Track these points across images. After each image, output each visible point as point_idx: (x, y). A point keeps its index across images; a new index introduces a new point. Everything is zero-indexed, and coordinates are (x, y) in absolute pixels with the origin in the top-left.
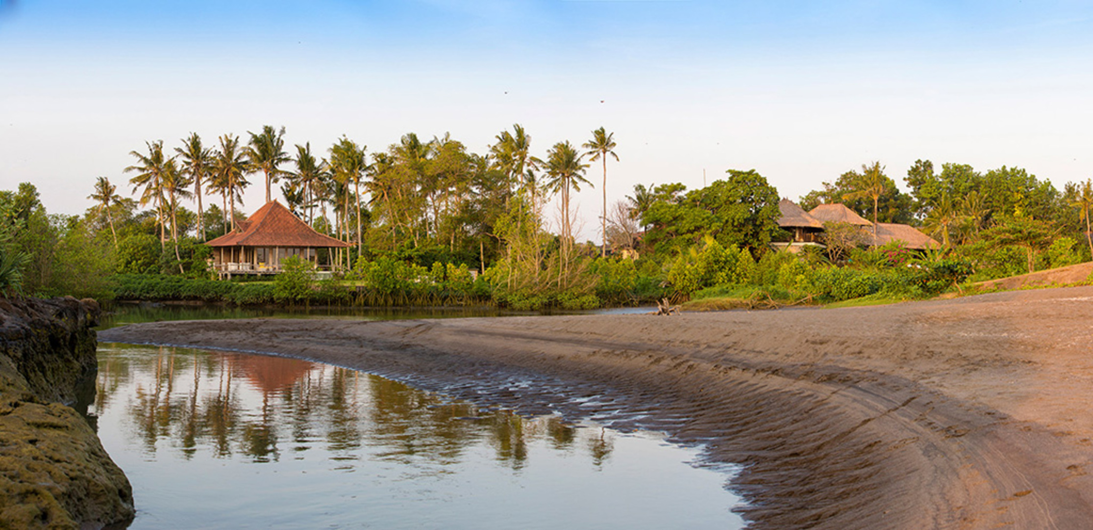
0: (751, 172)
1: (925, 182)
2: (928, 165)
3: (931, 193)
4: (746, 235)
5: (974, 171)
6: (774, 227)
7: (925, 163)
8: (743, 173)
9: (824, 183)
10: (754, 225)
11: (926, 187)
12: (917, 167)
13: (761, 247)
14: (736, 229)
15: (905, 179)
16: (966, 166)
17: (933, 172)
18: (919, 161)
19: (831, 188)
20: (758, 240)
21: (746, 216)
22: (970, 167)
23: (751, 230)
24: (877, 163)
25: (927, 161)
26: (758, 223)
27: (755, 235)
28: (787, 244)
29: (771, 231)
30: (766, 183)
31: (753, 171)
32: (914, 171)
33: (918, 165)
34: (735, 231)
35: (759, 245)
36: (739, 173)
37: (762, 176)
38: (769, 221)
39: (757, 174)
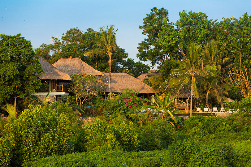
0: (17, 37)
1: (162, 30)
2: (163, 13)
3: (169, 42)
4: (15, 88)
5: (209, 19)
6: (38, 82)
7: (160, 10)
8: (11, 37)
9: (53, 38)
10: (22, 80)
11: (164, 35)
12: (153, 14)
13: (27, 98)
14: (7, 83)
15: (140, 27)
16: (201, 14)
17: (168, 20)
18: (155, 9)
19: (58, 42)
20: (24, 92)
21: (15, 73)
22: (205, 15)
23: (19, 84)
24: (112, 26)
25: (162, 9)
26: (24, 78)
27: (22, 89)
28: (46, 93)
29: (35, 85)
30: (30, 45)
31: (19, 35)
32: (150, 19)
33: (154, 12)
34: (6, 85)
35: (25, 96)
36: (8, 37)
37: (27, 40)
38: (33, 77)
39: (23, 38)
